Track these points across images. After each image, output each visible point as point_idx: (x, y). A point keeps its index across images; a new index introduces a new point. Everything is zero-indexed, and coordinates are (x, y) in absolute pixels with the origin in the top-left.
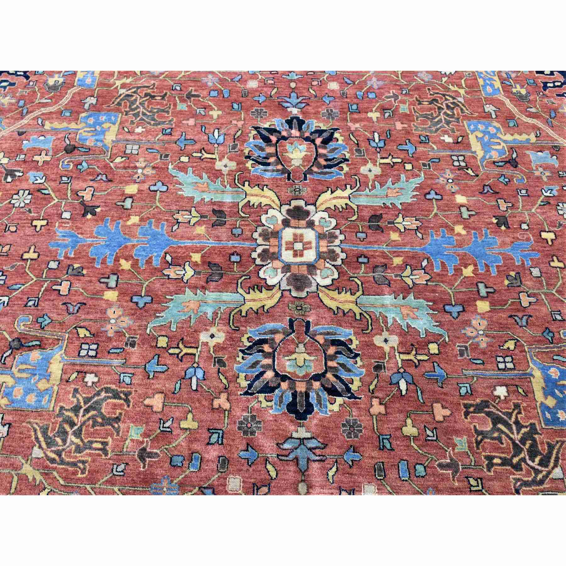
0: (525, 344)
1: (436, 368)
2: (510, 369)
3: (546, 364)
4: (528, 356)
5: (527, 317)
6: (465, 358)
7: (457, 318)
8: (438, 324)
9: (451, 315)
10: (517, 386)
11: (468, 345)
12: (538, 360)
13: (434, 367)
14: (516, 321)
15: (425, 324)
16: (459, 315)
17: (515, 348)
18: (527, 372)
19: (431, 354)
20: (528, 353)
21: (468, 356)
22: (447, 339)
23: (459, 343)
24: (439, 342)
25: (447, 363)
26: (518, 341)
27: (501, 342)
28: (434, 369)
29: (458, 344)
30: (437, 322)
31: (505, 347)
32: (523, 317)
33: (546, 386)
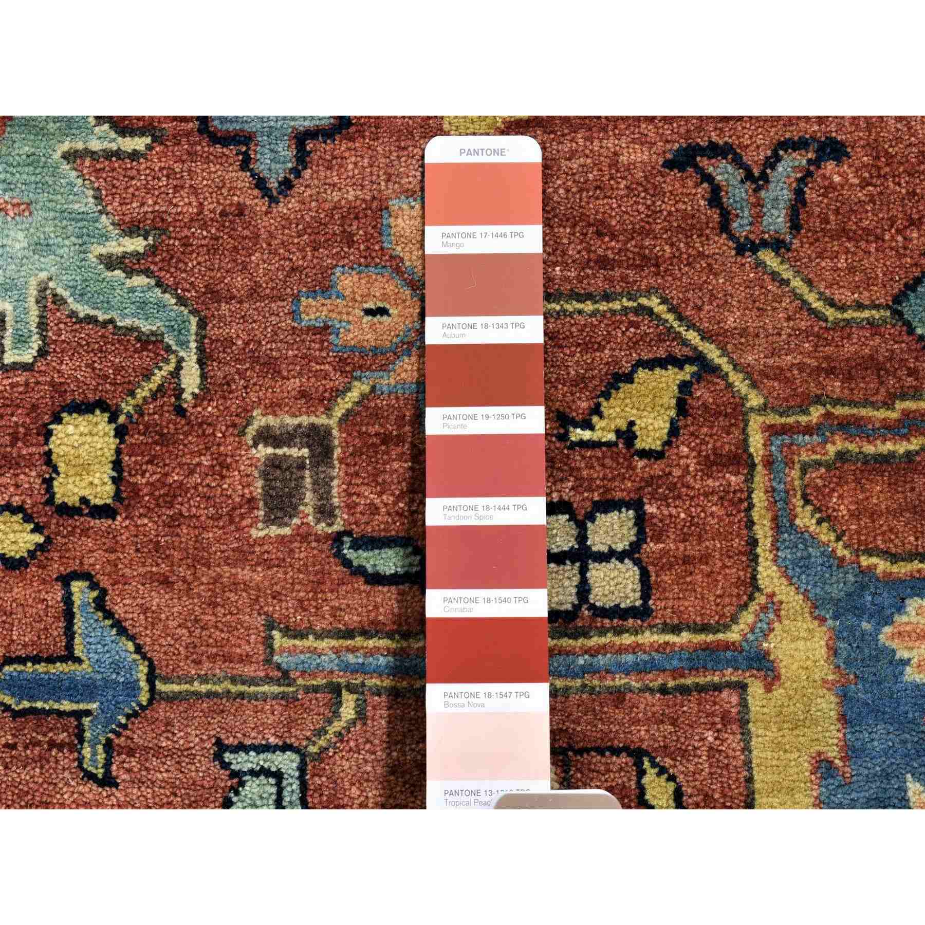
0: (755, 400)
1: (79, 624)
2: (617, 612)
3: (882, 565)
4: (759, 498)
5: (800, 159)
6: (303, 535)
7: (286, 185)
8: (137, 244)
9: (246, 164)
10: (638, 754)
11: (331, 421)
12: (825, 535)
13: (69, 615)
14: (715, 197)
15: (41, 247)
16: (302, 158)
17: (674, 431)
18: (733, 635)
19: (65, 510)
20: (761, 478)
21: (325, 512)
22: (191, 381)
23: (273, 408)
24: (127, 407)
25: (165, 582)
26: (707, 368)
27: (579, 382)
28: (70, 634)
29: (260, 420)
30: (131, 228)
31: (603, 431)
32: (772, 162)
33: (851, 752)
